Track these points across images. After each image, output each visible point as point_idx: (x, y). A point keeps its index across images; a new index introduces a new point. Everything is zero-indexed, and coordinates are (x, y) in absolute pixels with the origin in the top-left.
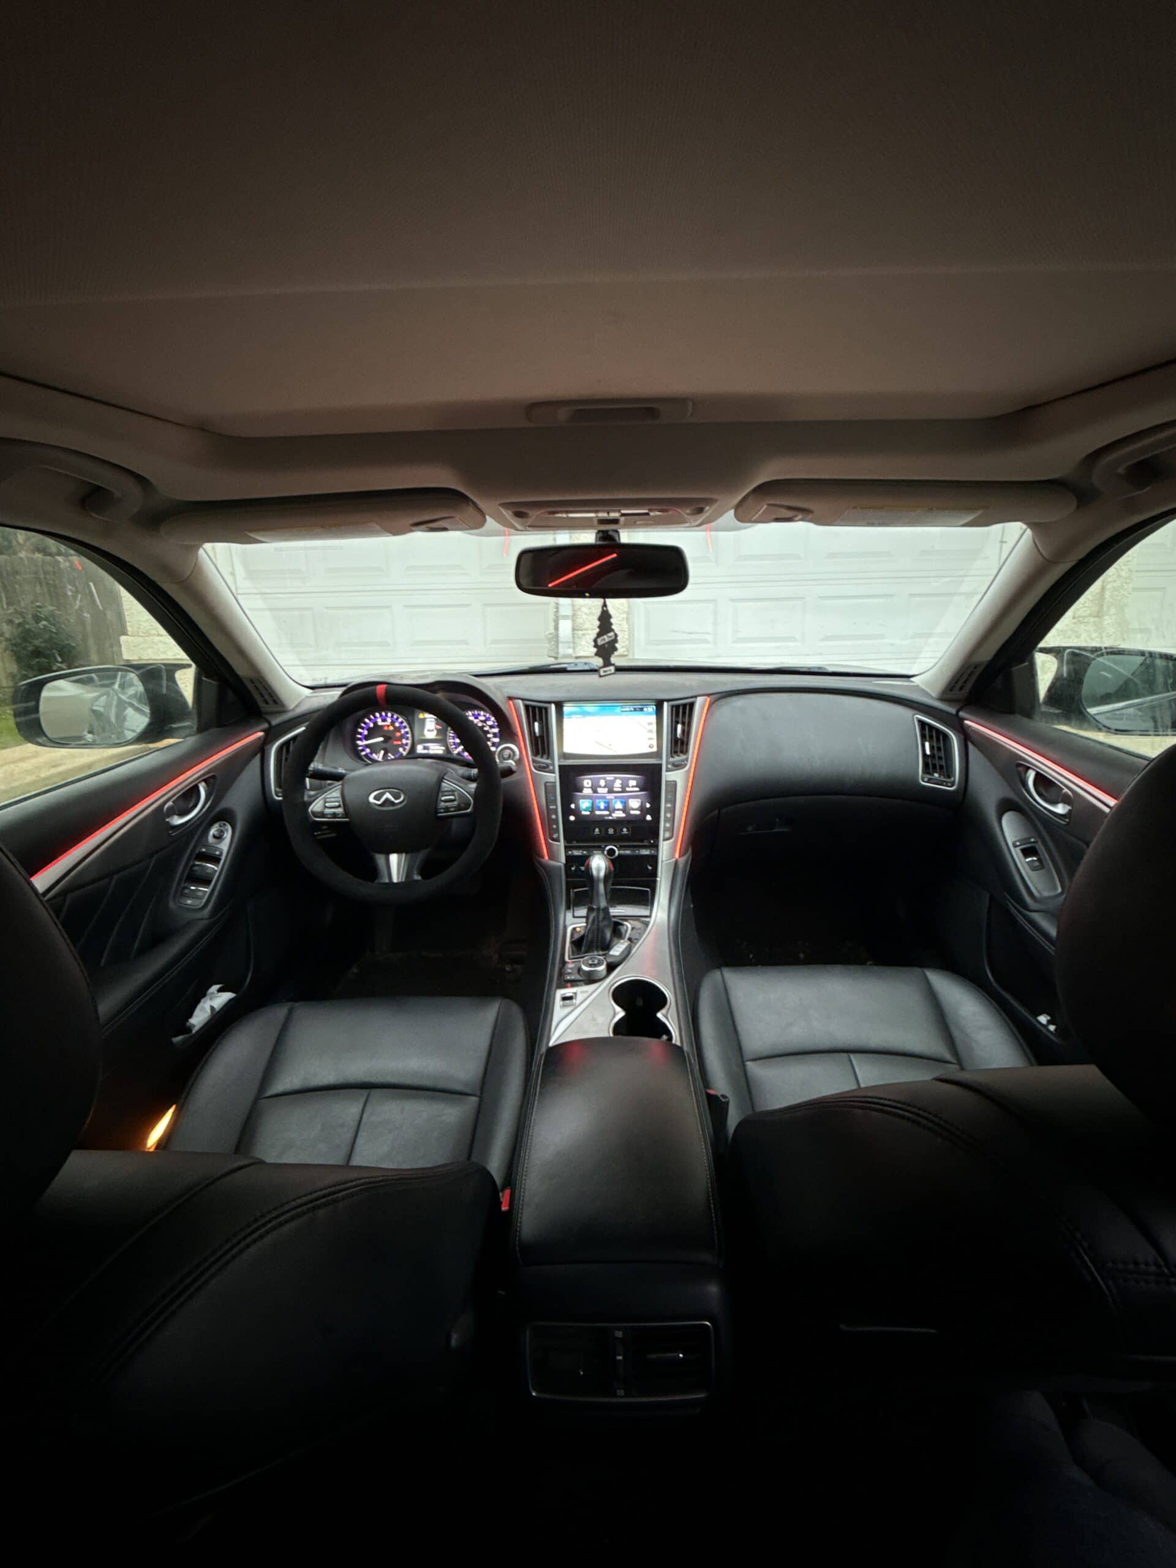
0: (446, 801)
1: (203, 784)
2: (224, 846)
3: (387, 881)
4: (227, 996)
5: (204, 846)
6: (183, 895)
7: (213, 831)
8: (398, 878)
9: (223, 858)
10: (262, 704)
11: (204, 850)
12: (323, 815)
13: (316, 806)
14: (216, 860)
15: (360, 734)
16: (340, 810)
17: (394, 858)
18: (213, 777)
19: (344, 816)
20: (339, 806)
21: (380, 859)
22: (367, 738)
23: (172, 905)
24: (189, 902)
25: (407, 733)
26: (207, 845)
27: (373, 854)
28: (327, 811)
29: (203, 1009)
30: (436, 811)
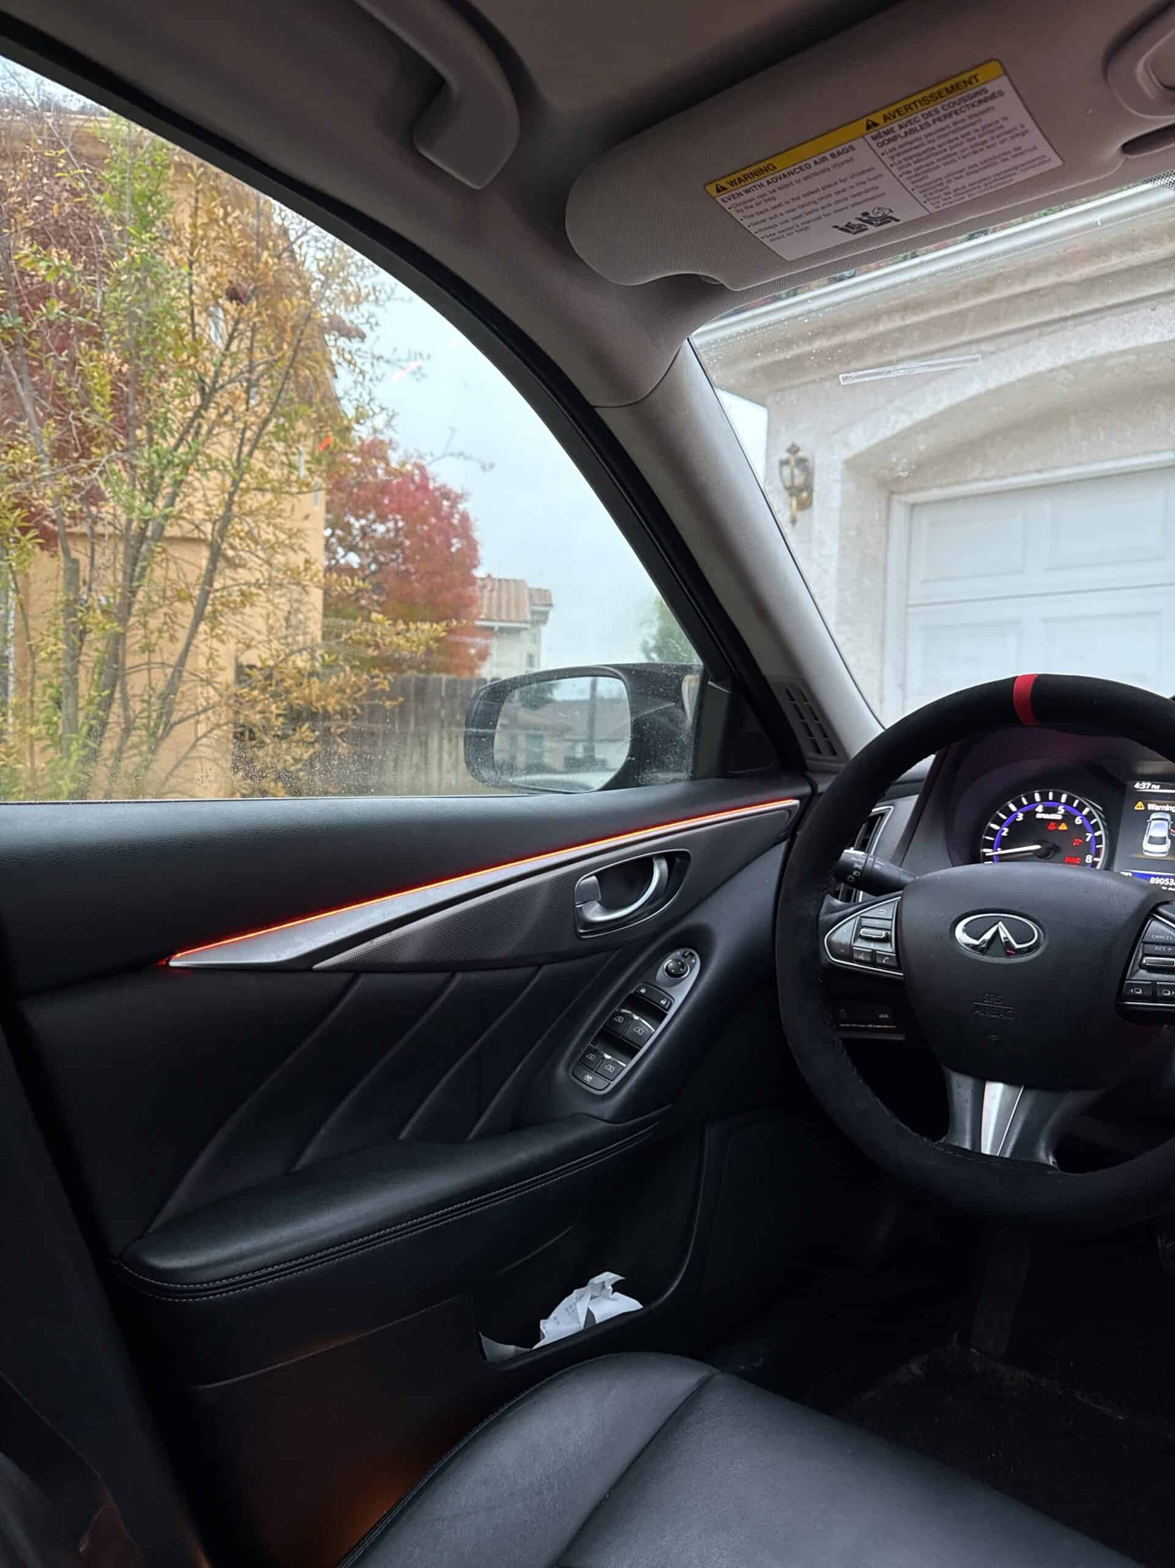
0: (1151, 969)
1: (664, 865)
2: (680, 994)
3: (967, 1145)
4: (628, 1304)
5: (647, 984)
6: (585, 1065)
7: (669, 963)
8: (994, 1146)
9: (671, 1013)
10: (809, 753)
11: (643, 991)
12: (849, 953)
13: (843, 934)
14: (656, 1014)
15: (994, 833)
16: (888, 949)
17: (995, 1093)
18: (685, 856)
19: (893, 963)
20: (886, 940)
21: (961, 1087)
22: (1005, 843)
23: (561, 1072)
24: (589, 1078)
25: (1098, 840)
26: (651, 985)
27: (946, 1070)
28: (860, 944)
29: (572, 1311)
30: (1121, 992)
